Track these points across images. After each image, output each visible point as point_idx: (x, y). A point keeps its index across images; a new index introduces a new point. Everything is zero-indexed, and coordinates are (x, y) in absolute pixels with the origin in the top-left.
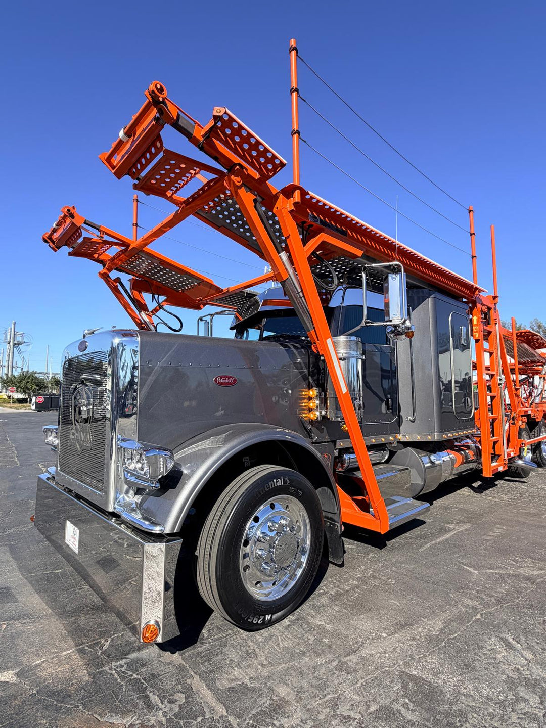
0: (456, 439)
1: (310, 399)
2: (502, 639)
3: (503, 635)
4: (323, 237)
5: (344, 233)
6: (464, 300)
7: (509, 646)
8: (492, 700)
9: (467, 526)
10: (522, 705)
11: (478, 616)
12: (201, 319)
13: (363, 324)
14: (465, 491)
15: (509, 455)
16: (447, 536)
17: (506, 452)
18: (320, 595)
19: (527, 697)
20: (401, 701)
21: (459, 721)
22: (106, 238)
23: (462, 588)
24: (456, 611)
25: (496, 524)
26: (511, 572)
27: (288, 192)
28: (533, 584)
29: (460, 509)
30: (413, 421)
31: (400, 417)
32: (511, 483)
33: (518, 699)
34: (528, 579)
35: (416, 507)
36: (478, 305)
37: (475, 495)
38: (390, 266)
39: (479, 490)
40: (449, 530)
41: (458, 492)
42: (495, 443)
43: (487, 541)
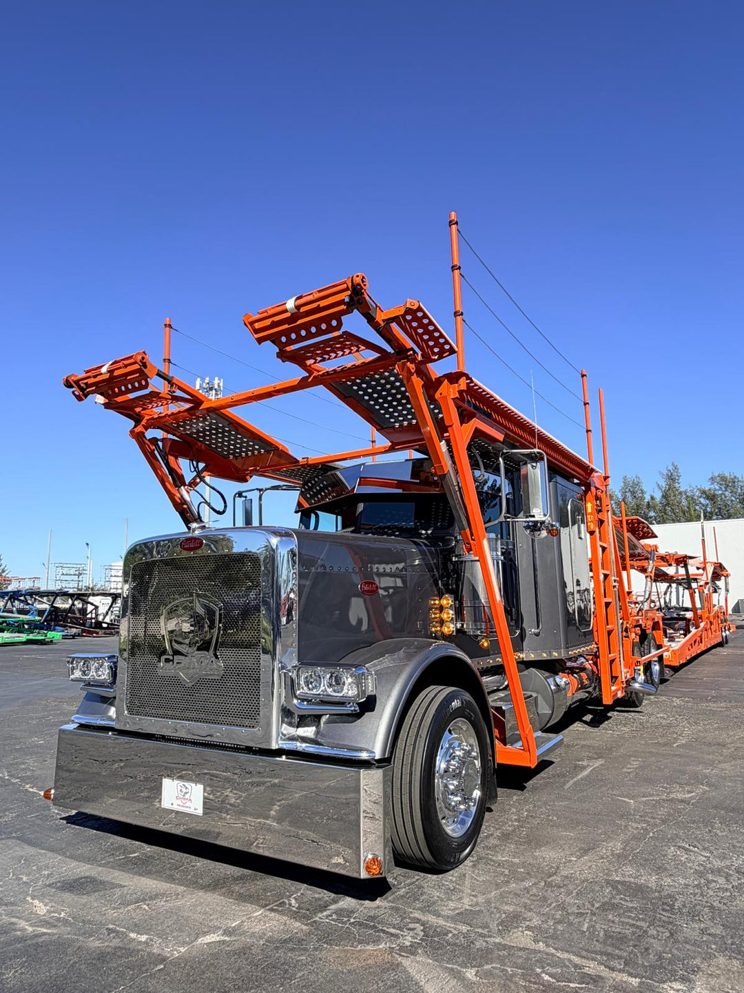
0: (570, 659)
1: (441, 608)
2: (679, 847)
3: (680, 844)
4: (476, 423)
5: (489, 416)
6: (576, 481)
7: (686, 850)
8: (690, 885)
9: (601, 762)
10: (714, 884)
11: (651, 834)
12: (240, 494)
13: (502, 519)
14: (577, 726)
15: (626, 677)
16: (585, 773)
17: (624, 674)
18: (487, 837)
19: (716, 879)
20: (618, 897)
21: (671, 901)
22: (179, 393)
23: (626, 815)
24: (629, 834)
25: (630, 756)
26: (664, 797)
27: (453, 378)
28: (688, 804)
29: (583, 746)
30: (537, 635)
31: (523, 630)
32: (625, 714)
33: (709, 882)
34: (682, 801)
35: (549, 740)
36: (593, 489)
37: (591, 729)
38: (531, 453)
39: (595, 723)
40: (584, 768)
41: (571, 728)
42: (612, 662)
43: (629, 773)
